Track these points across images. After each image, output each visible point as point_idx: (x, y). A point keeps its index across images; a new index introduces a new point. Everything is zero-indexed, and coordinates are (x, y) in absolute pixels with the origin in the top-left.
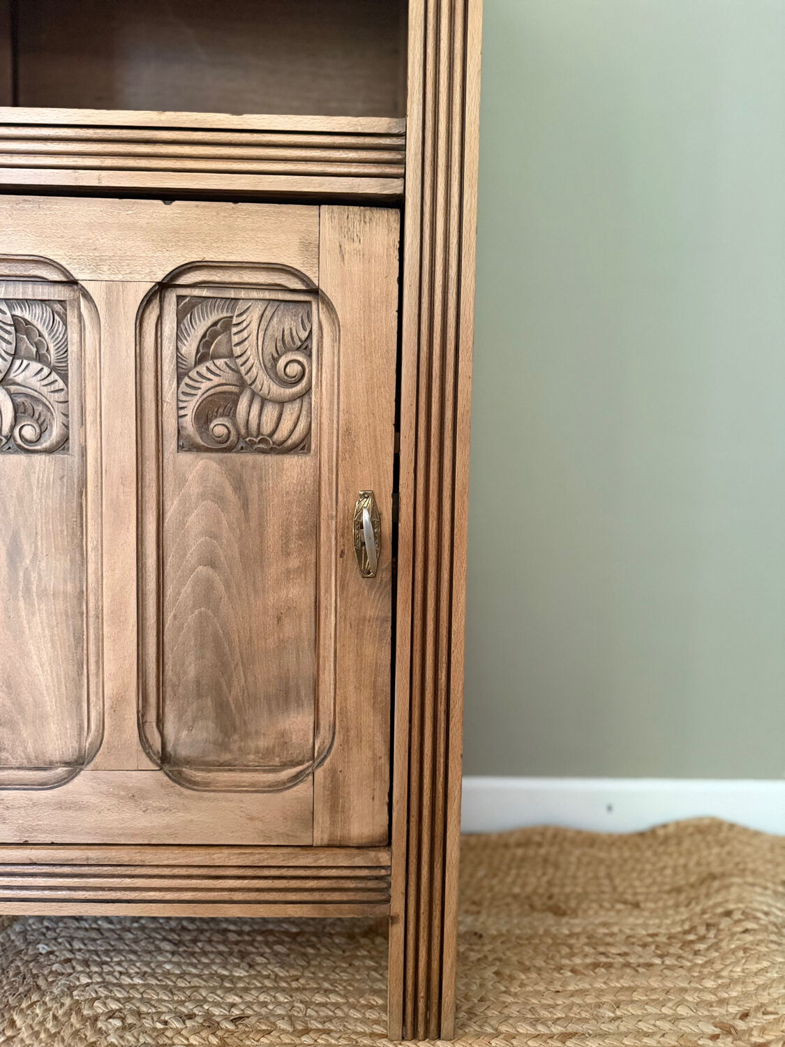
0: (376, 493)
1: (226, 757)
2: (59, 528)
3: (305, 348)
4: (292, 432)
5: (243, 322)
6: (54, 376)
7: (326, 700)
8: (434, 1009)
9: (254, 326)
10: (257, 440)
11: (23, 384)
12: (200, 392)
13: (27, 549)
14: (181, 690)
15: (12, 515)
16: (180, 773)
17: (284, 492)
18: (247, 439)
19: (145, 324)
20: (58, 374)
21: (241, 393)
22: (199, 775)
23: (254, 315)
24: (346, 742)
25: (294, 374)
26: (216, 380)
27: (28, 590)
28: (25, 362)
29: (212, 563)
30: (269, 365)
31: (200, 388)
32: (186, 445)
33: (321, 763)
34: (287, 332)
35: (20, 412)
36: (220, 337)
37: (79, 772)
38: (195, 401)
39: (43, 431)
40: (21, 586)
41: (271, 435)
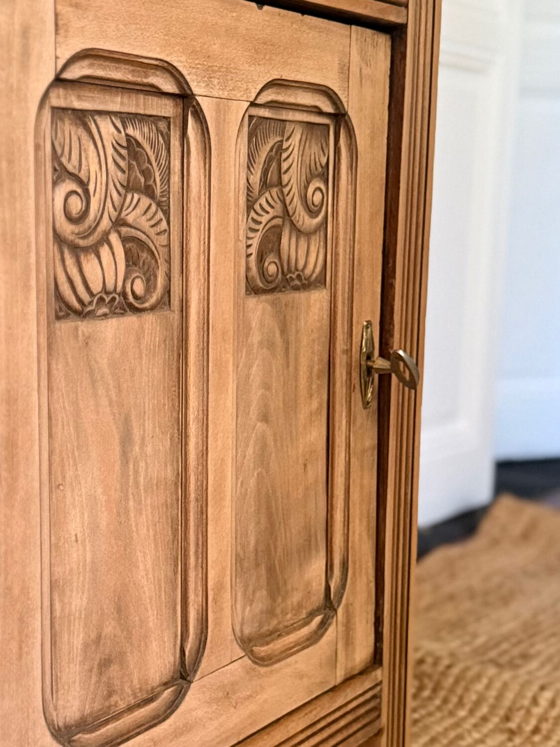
0: (372, 322)
1: (275, 623)
2: (162, 401)
3: (324, 174)
4: (315, 265)
5: (290, 146)
6: (160, 215)
9: (296, 151)
10: (296, 277)
11: (133, 224)
13: (137, 434)
15: (124, 394)
17: (310, 330)
18: (288, 276)
20: (163, 210)
21: (284, 225)
23: (297, 137)
25: (317, 203)
26: (271, 212)
27: (137, 484)
28: (136, 197)
29: (265, 417)
30: (303, 193)
31: (261, 223)
32: (251, 287)
33: (339, 602)
34: (313, 157)
35: (132, 260)
36: (274, 165)
37: (189, 687)
38: (258, 237)
39: (148, 280)
40: (131, 481)
41: (303, 270)
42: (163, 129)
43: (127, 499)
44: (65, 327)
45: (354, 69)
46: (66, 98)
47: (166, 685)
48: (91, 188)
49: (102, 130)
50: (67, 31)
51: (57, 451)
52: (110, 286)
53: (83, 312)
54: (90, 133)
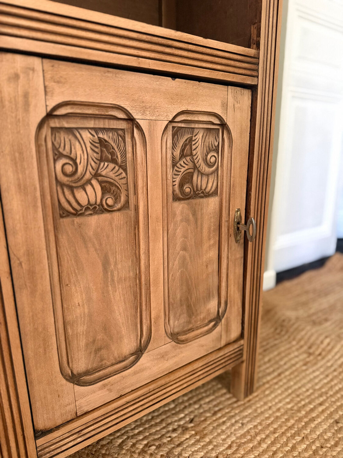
0: (241, 209)
1: (191, 326)
2: (126, 247)
3: (217, 150)
4: (212, 187)
5: (196, 139)
6: (121, 171)
8: (252, 385)
9: (200, 141)
10: (200, 192)
11: (106, 176)
12: (181, 173)
13: (112, 260)
14: (175, 305)
15: (104, 245)
16: (178, 339)
17: (209, 213)
18: (197, 193)
20: (122, 169)
21: (194, 172)
23: (200, 136)
24: (230, 306)
25: (213, 162)
26: (187, 167)
27: (113, 280)
28: (106, 164)
29: (184, 249)
30: (204, 159)
31: (181, 172)
32: (176, 198)
33: (223, 316)
34: (210, 143)
35: (104, 191)
36: (188, 147)
37: (142, 356)
38: (179, 178)
39: (117, 199)
40: (110, 279)
41: (205, 190)
42: (121, 134)
43: (107, 286)
44: (66, 221)
45: (230, 104)
46: (59, 123)
47: (132, 354)
48: (78, 161)
49: (84, 136)
50: (53, 93)
51: (65, 271)
52: (92, 201)
53: (77, 214)
54: (76, 137)
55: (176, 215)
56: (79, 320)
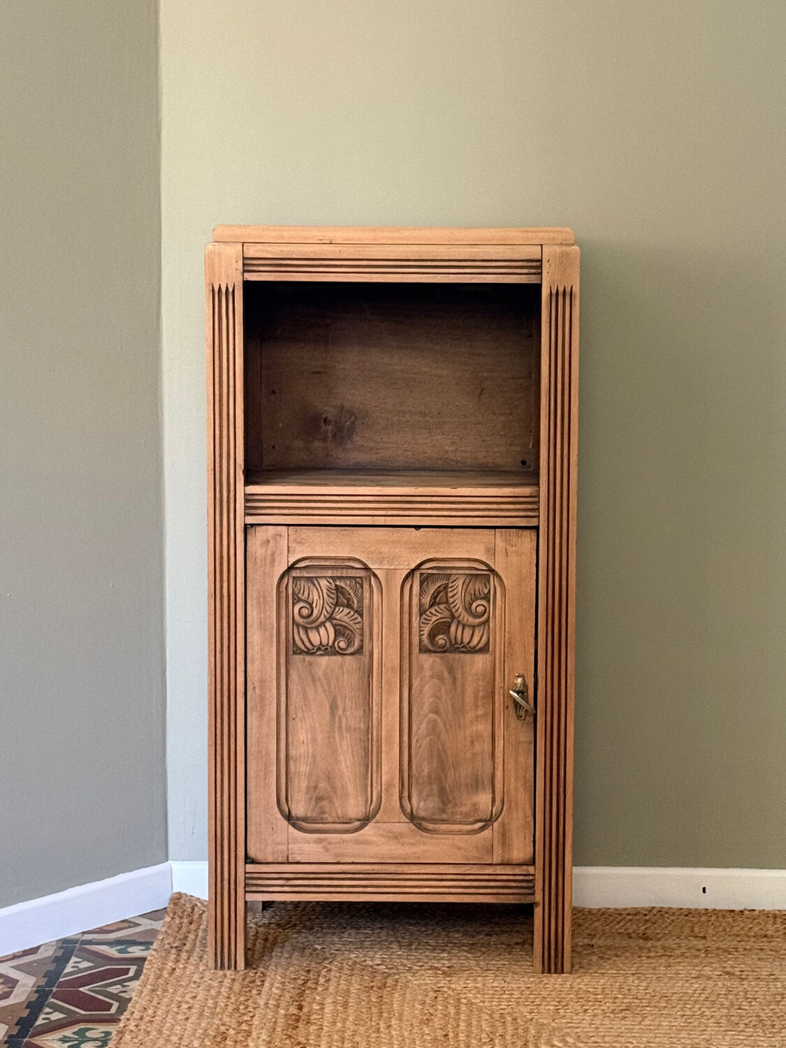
0: (525, 675)
1: (445, 816)
3: (487, 598)
4: (479, 642)
5: (454, 586)
6: (356, 615)
7: (499, 786)
8: (560, 956)
9: (460, 587)
10: (460, 646)
11: (340, 620)
12: (431, 622)
13: (340, 704)
14: (420, 780)
15: (333, 688)
16: (421, 824)
17: (475, 674)
18: (456, 646)
19: (405, 589)
20: (359, 614)
21: (452, 621)
22: (431, 826)
23: (460, 582)
24: (510, 808)
25: (481, 612)
26: (440, 616)
27: (340, 726)
28: (341, 608)
29: (436, 712)
30: (467, 607)
31: (431, 620)
32: (424, 649)
33: (497, 819)
34: (477, 590)
35: (337, 634)
36: (442, 594)
37: (367, 825)
38: (429, 627)
39: (350, 644)
40: (337, 725)
41: (468, 644)
42: (358, 581)
43: (334, 732)
44: (298, 658)
45: (500, 549)
46: (300, 573)
47: (358, 819)
48: (314, 605)
49: (322, 584)
50: (294, 552)
51: (293, 706)
52: (325, 642)
53: (309, 653)
54: (314, 585)
55: (424, 668)
56: (303, 758)
